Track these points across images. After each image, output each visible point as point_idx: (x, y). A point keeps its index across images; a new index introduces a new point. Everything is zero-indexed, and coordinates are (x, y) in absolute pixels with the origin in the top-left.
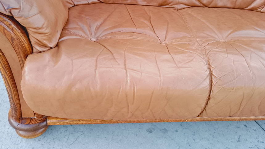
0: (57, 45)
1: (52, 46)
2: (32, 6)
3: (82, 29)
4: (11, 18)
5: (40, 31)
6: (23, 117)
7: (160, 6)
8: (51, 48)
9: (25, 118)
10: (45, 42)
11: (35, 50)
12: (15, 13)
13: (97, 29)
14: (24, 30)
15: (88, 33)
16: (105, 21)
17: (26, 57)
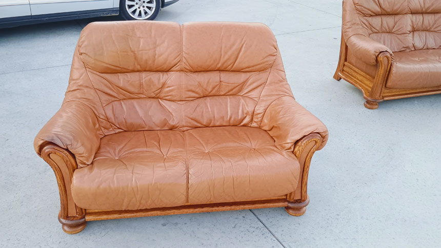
0: (92, 163)
1: (89, 164)
2: (78, 142)
3: (109, 152)
4: (67, 150)
5: (82, 155)
6: (69, 215)
7: (171, 129)
8: (88, 165)
9: (70, 217)
10: (85, 161)
11: (79, 167)
12: (69, 147)
13: (120, 151)
14: (73, 155)
15: (113, 154)
16: (125, 145)
17: (74, 171)
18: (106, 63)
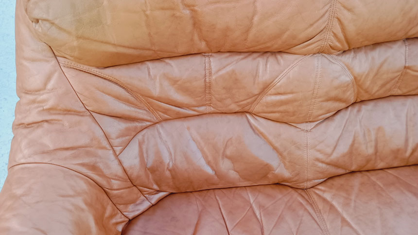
18: (114, 45)
